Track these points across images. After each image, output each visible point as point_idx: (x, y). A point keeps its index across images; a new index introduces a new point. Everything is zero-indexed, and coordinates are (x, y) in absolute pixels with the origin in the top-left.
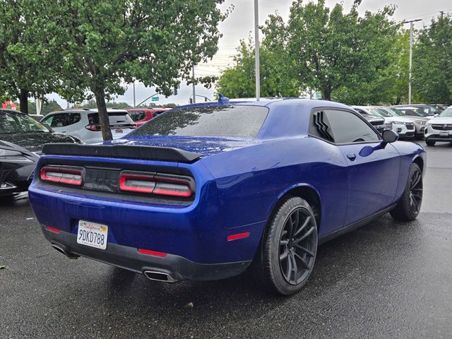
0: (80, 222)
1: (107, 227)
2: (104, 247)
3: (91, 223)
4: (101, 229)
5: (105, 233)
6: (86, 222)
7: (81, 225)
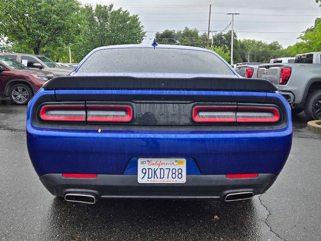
0: (140, 161)
1: (184, 161)
2: (183, 180)
3: (159, 160)
4: (175, 163)
5: (184, 167)
6: (150, 159)
7: (142, 163)
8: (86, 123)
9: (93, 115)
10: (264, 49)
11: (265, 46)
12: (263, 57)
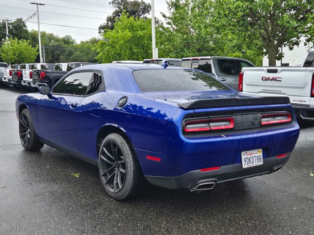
0: (243, 153)
1: (261, 150)
2: (261, 163)
3: (251, 151)
4: (258, 152)
6: (247, 152)
7: (244, 155)
8: (211, 131)
9: (214, 125)
10: (57, 43)
11: (57, 40)
12: (58, 52)
